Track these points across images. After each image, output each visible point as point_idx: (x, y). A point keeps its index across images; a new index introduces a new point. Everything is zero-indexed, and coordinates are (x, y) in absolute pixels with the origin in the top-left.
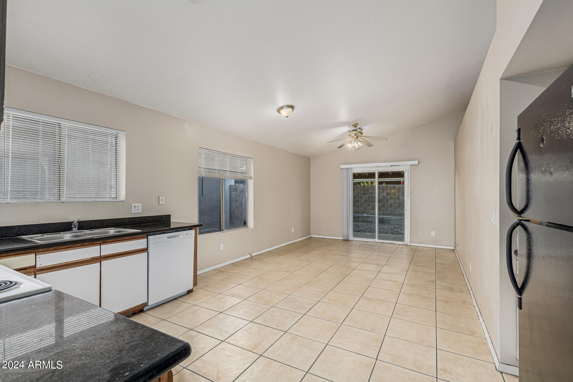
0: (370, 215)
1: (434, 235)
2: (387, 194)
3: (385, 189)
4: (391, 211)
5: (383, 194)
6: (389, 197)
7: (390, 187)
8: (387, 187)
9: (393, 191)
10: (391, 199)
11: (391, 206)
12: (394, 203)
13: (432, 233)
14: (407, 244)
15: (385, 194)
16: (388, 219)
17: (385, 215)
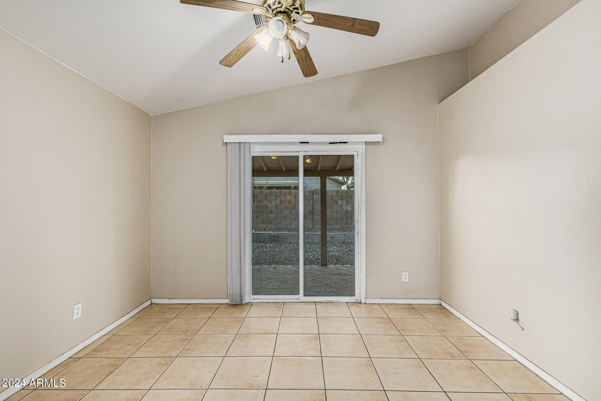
0: (260, 230)
1: (407, 280)
2: (281, 202)
3: (278, 196)
4: (286, 225)
5: (276, 202)
6: (283, 206)
7: (285, 193)
8: (280, 192)
9: (288, 197)
10: (286, 208)
11: (286, 217)
12: (289, 213)
13: (404, 276)
14: (359, 301)
15: (278, 202)
16: (284, 236)
17: (278, 230)
